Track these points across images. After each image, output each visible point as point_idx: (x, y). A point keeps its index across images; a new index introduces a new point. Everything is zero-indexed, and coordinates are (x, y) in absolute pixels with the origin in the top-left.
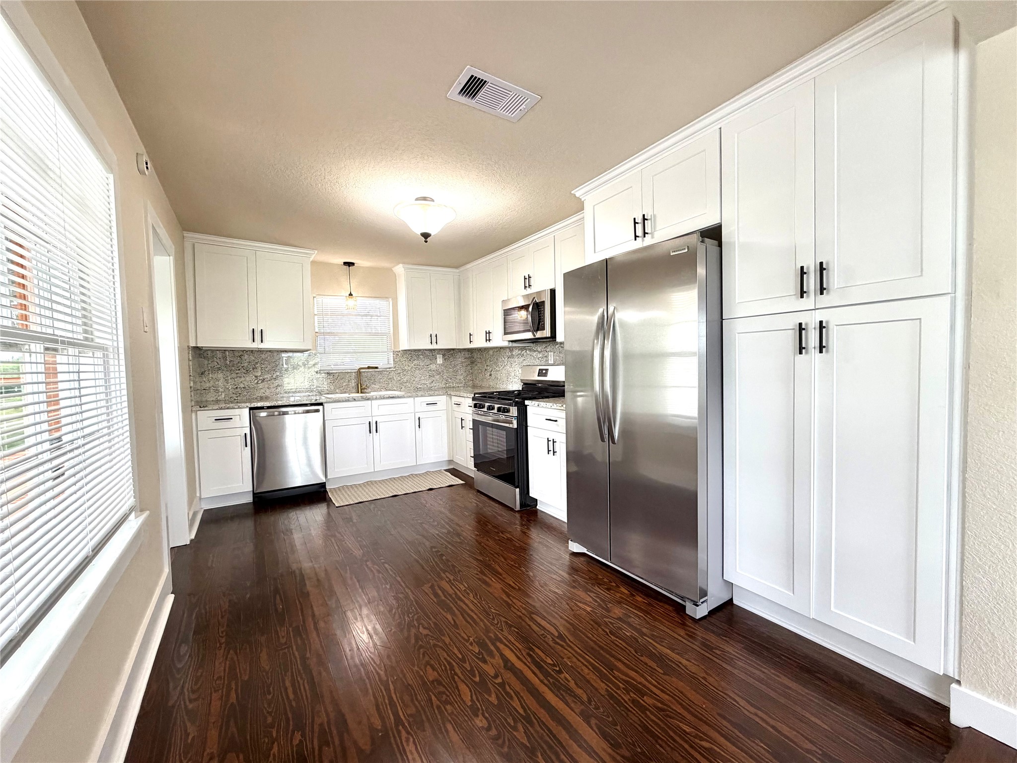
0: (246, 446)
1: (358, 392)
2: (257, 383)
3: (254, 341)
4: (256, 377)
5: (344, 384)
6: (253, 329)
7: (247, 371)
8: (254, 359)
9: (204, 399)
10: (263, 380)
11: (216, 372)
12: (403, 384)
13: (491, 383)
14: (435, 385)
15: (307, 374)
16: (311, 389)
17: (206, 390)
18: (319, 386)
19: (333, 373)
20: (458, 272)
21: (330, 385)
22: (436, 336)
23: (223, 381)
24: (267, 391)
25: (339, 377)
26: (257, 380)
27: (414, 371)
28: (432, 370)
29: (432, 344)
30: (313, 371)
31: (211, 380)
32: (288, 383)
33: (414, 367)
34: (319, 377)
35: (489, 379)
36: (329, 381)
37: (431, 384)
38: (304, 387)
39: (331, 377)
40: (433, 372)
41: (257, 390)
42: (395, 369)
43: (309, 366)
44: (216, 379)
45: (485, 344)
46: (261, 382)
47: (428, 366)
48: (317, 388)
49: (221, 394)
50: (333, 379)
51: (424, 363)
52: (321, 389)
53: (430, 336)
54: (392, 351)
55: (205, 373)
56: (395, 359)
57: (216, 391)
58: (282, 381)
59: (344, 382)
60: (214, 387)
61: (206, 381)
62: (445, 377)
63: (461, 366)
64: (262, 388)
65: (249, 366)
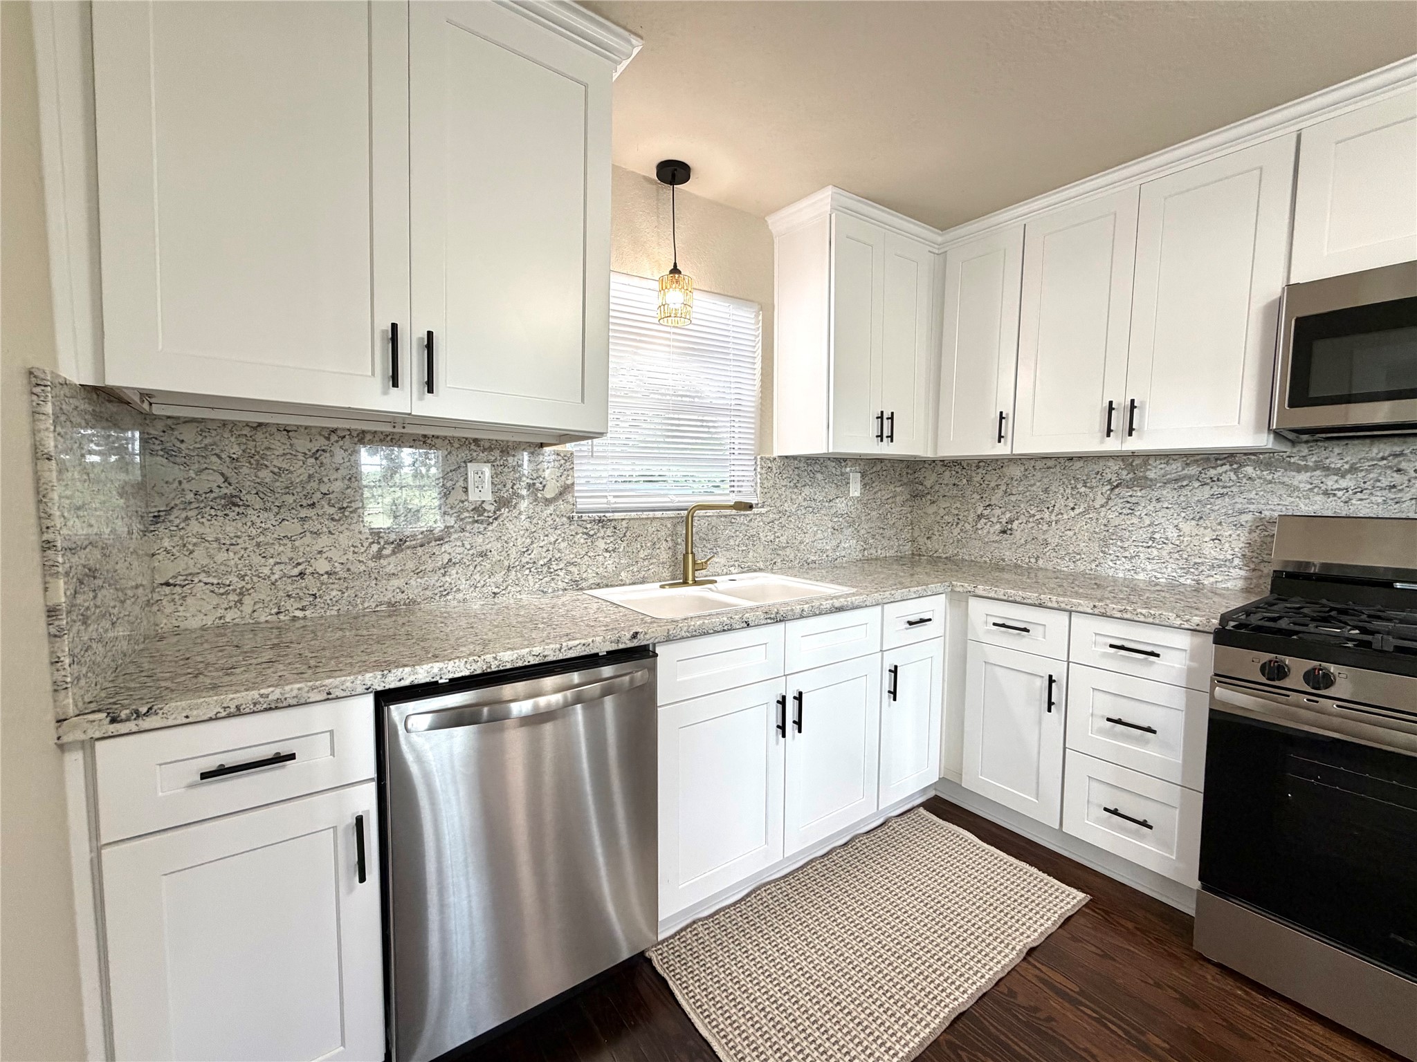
0: (362, 879)
1: (685, 583)
2: (379, 556)
3: (395, 384)
4: (372, 530)
5: (642, 555)
6: (394, 327)
7: (342, 509)
9: (165, 624)
10: (399, 545)
11: (219, 513)
12: (780, 552)
13: (1007, 553)
14: (843, 553)
15: (539, 522)
16: (552, 570)
17: (175, 585)
18: (574, 560)
19: (615, 520)
20: (939, 245)
21: (605, 557)
22: (891, 418)
23: (246, 549)
24: (413, 582)
25: (628, 534)
26: (379, 543)
27: (804, 514)
28: (839, 512)
29: (882, 440)
30: (558, 513)
31: (195, 545)
32: (483, 555)
33: (804, 504)
34: (573, 533)
35: (996, 542)
36: (601, 544)
37: (834, 550)
38: (531, 565)
39: (609, 532)
40: (841, 519)
41: (376, 579)
42: (763, 510)
43: (548, 497)
44: (217, 540)
45: (1102, 442)
46: (394, 552)
47: (831, 504)
48: (569, 569)
49: (240, 601)
50: (612, 539)
51: (823, 494)
52: (579, 571)
53: (877, 418)
54: (759, 457)
55: (172, 518)
56: (765, 481)
57: (220, 589)
58: (463, 545)
59: (642, 546)
60: (208, 573)
61: (174, 550)
62: (863, 532)
63: (893, 505)
64: (394, 574)
65: (349, 490)
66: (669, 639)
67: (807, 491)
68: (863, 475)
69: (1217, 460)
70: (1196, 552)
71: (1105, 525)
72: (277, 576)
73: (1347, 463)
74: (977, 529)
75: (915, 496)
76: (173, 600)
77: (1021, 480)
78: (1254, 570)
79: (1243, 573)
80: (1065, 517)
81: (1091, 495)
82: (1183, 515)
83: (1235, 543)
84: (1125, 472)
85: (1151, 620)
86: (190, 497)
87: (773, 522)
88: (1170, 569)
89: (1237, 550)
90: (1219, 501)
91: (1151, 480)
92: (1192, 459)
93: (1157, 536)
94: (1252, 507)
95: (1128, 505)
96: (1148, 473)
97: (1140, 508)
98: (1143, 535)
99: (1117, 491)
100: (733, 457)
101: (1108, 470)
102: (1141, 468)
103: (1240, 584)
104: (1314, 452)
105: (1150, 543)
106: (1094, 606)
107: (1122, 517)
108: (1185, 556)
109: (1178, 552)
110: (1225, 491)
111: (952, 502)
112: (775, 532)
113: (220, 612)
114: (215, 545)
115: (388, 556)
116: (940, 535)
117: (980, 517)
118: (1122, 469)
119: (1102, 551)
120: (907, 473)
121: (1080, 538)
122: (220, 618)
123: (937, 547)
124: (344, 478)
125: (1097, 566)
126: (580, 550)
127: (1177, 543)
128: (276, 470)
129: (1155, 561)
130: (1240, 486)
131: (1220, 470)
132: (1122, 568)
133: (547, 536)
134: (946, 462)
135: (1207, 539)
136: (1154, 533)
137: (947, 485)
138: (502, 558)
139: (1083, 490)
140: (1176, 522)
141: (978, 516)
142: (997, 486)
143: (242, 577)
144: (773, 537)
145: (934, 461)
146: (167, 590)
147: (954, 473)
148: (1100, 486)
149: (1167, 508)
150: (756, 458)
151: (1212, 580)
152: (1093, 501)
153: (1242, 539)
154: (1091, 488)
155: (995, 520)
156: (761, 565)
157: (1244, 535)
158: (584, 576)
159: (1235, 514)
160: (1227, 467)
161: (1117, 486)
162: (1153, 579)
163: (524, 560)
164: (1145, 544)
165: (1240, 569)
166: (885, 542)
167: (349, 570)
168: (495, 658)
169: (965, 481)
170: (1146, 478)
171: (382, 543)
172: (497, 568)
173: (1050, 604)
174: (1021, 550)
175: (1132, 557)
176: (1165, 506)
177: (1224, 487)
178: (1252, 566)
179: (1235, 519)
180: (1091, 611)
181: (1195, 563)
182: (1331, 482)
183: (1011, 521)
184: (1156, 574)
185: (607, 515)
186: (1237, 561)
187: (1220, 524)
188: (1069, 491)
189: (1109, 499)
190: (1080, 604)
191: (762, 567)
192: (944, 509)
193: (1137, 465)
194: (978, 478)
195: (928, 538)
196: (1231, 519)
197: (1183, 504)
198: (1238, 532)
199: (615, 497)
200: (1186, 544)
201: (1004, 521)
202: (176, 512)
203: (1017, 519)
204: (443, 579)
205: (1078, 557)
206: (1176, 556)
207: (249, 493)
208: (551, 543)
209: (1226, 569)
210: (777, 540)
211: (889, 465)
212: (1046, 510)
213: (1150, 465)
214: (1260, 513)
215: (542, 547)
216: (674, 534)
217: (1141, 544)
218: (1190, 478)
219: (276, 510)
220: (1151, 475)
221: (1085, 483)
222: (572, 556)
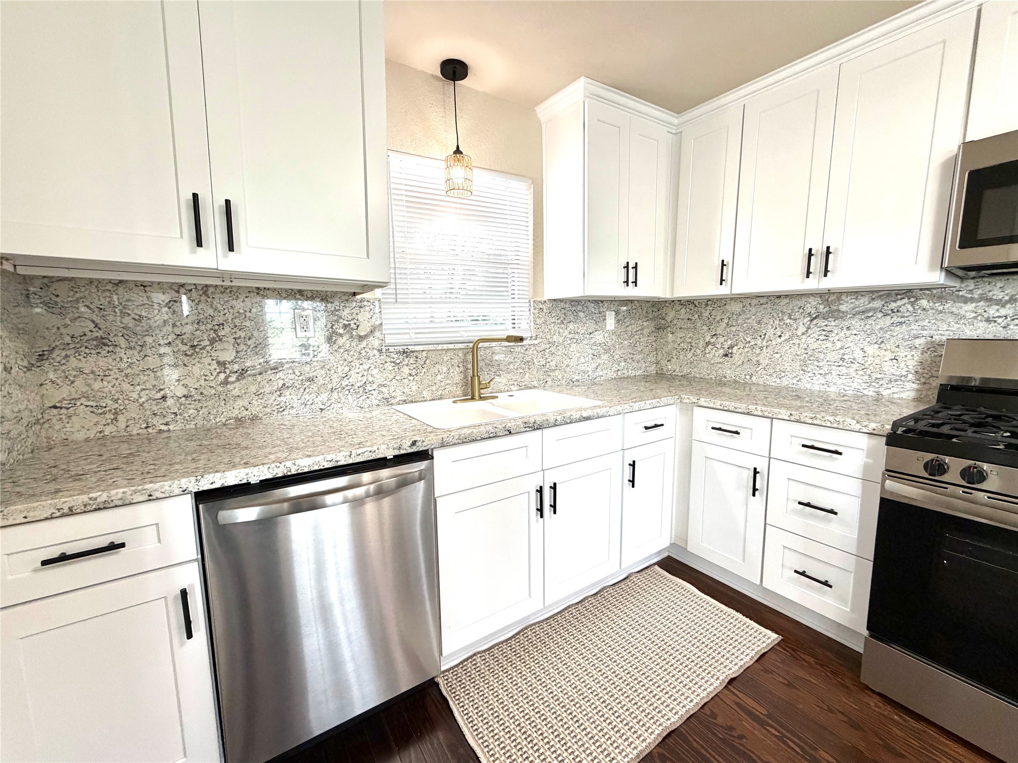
1: (473, 398)
2: (226, 382)
3: (199, 243)
4: (218, 363)
5: (439, 378)
6: (195, 196)
7: (193, 347)
8: (211, 312)
9: (56, 437)
10: (242, 373)
11: (92, 351)
12: (550, 373)
13: (728, 372)
14: (601, 374)
15: (355, 354)
16: (367, 391)
17: (61, 408)
18: (384, 383)
19: (417, 351)
20: (677, 126)
21: (409, 380)
22: (636, 267)
23: (117, 379)
24: (254, 402)
25: (428, 362)
26: (225, 372)
27: (569, 344)
28: (598, 342)
29: (628, 285)
30: (370, 347)
31: (74, 376)
32: (311, 380)
33: (569, 336)
34: (383, 362)
35: (720, 363)
36: (406, 370)
37: (594, 371)
38: (350, 387)
39: (412, 361)
40: (599, 348)
41: (225, 400)
42: (536, 342)
43: (362, 334)
44: (93, 372)
45: (803, 282)
46: (238, 380)
47: (592, 336)
48: (381, 389)
49: (116, 419)
50: (415, 366)
51: (585, 328)
52: (388, 391)
53: (624, 267)
54: (532, 300)
55: (54, 356)
56: (538, 319)
57: (98, 410)
58: (294, 373)
59: (439, 371)
60: (87, 398)
61: (59, 381)
62: (617, 357)
63: (641, 336)
64: (238, 396)
65: (198, 332)
66: (443, 445)
67: (571, 326)
68: (617, 313)
69: (897, 295)
70: (878, 370)
71: (805, 349)
72: (143, 400)
73: (1007, 295)
74: (705, 353)
75: (659, 329)
76: (61, 419)
77: (740, 315)
78: (924, 383)
79: (915, 386)
80: (774, 343)
81: (795, 325)
82: (868, 340)
83: (910, 361)
84: (822, 307)
85: (835, 425)
86: (68, 339)
87: (544, 350)
88: (856, 384)
89: (911, 367)
90: (897, 329)
91: (843, 312)
92: (877, 294)
93: (846, 357)
94: (925, 333)
95: (824, 333)
96: (841, 307)
97: (833, 335)
98: (834, 356)
99: (815, 322)
100: (513, 300)
101: (809, 305)
102: (835, 303)
103: (912, 395)
104: (979, 287)
105: (841, 362)
106: (791, 414)
107: (819, 342)
108: (868, 373)
109: (863, 369)
110: (903, 320)
111: (687, 332)
112: (546, 359)
113: (100, 428)
114: (91, 376)
115: (233, 382)
116: (677, 358)
117: (708, 344)
118: (820, 304)
119: (802, 370)
120: (653, 311)
121: (785, 359)
122: (100, 432)
123: (675, 367)
124: (193, 323)
125: (798, 381)
126: (389, 375)
127: (863, 362)
128: (137, 317)
129: (844, 377)
130: (916, 316)
131: (899, 303)
132: (818, 382)
133: (362, 364)
134: (682, 301)
135: (887, 359)
136: (844, 354)
137: (683, 319)
138: (326, 382)
139: (788, 321)
140: (862, 346)
141: (707, 343)
142: (721, 319)
143: (116, 401)
144: (544, 362)
145: (673, 301)
146: (55, 411)
147: (688, 310)
148: (802, 318)
149: (855, 335)
150: (530, 301)
151: (889, 391)
152: (796, 330)
153: (915, 359)
154: (795, 320)
155: (719, 346)
156: (535, 383)
157: (917, 355)
158: (393, 394)
159: (910, 339)
160: (906, 300)
161: (815, 318)
162: (842, 391)
163: (344, 383)
164: (836, 364)
165: (913, 382)
166: (635, 364)
167: (202, 393)
168: (294, 464)
169: (696, 316)
170: (839, 311)
171: (228, 373)
172: (322, 390)
173: (756, 413)
174: (738, 369)
175: (826, 374)
176: (853, 333)
177: (902, 317)
178: (923, 380)
179: (911, 342)
180: (788, 418)
181: (877, 378)
182: (992, 311)
183: (731, 347)
184: (845, 387)
185: (409, 347)
186: (910, 377)
187: (898, 346)
188: (777, 322)
189: (809, 328)
190: (779, 413)
191: (536, 385)
192: (681, 338)
193: (832, 300)
194: (707, 314)
195: (668, 361)
196: (907, 343)
197: (868, 331)
198: (913, 353)
199: (416, 333)
200: (869, 363)
201: (726, 347)
202: (57, 352)
203: (737, 345)
204: (279, 399)
205: (783, 374)
206: (862, 373)
207: (115, 335)
208: (365, 370)
209: (901, 383)
210: (548, 364)
211: (638, 305)
212: (759, 338)
213: (842, 300)
214: (932, 337)
215: (358, 373)
216: (465, 361)
217: (833, 364)
218: (875, 310)
219: (139, 348)
220: (843, 308)
221: (790, 316)
222: (383, 379)
